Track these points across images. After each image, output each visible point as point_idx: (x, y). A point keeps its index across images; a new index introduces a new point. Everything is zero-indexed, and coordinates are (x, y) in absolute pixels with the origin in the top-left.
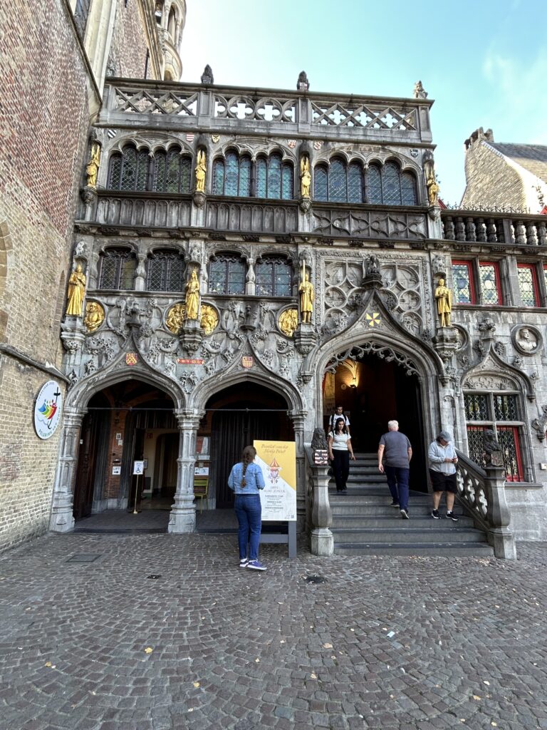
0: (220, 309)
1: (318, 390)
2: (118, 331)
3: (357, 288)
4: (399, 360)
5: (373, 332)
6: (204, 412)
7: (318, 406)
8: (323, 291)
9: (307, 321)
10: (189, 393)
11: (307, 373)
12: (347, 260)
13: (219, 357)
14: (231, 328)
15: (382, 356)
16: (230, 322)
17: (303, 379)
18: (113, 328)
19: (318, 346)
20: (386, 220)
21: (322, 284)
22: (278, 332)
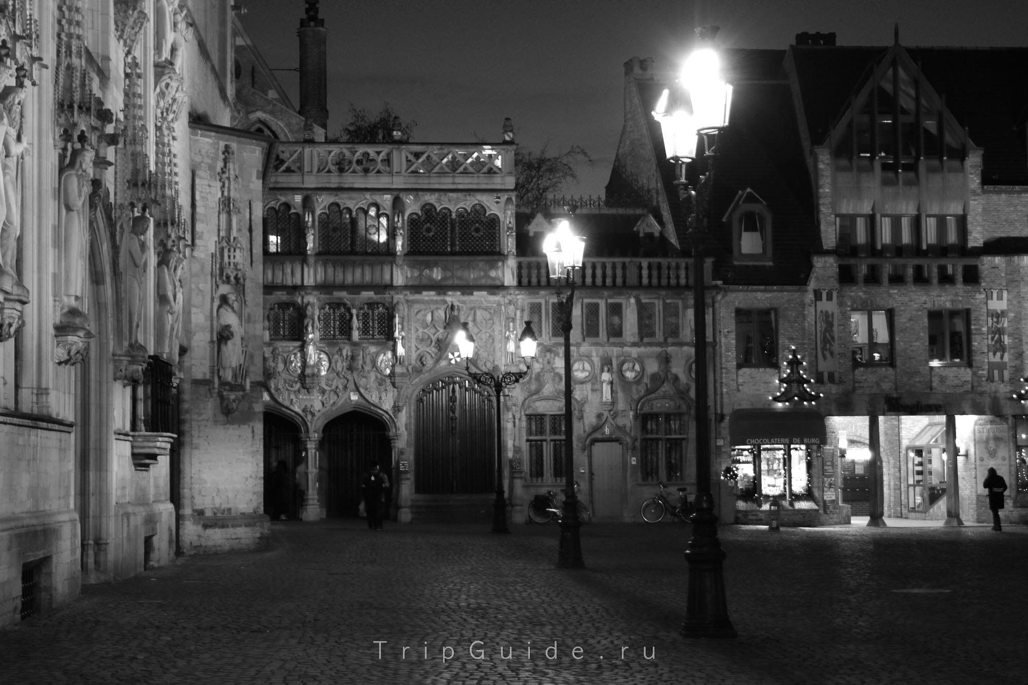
0: (331, 353)
1: (410, 416)
6: (322, 435)
7: (410, 429)
8: (414, 334)
9: (400, 363)
10: (311, 422)
11: (401, 404)
12: (433, 307)
13: (332, 393)
14: (341, 370)
16: (339, 364)
17: (398, 409)
19: (408, 383)
20: (469, 267)
21: (413, 329)
22: (377, 371)
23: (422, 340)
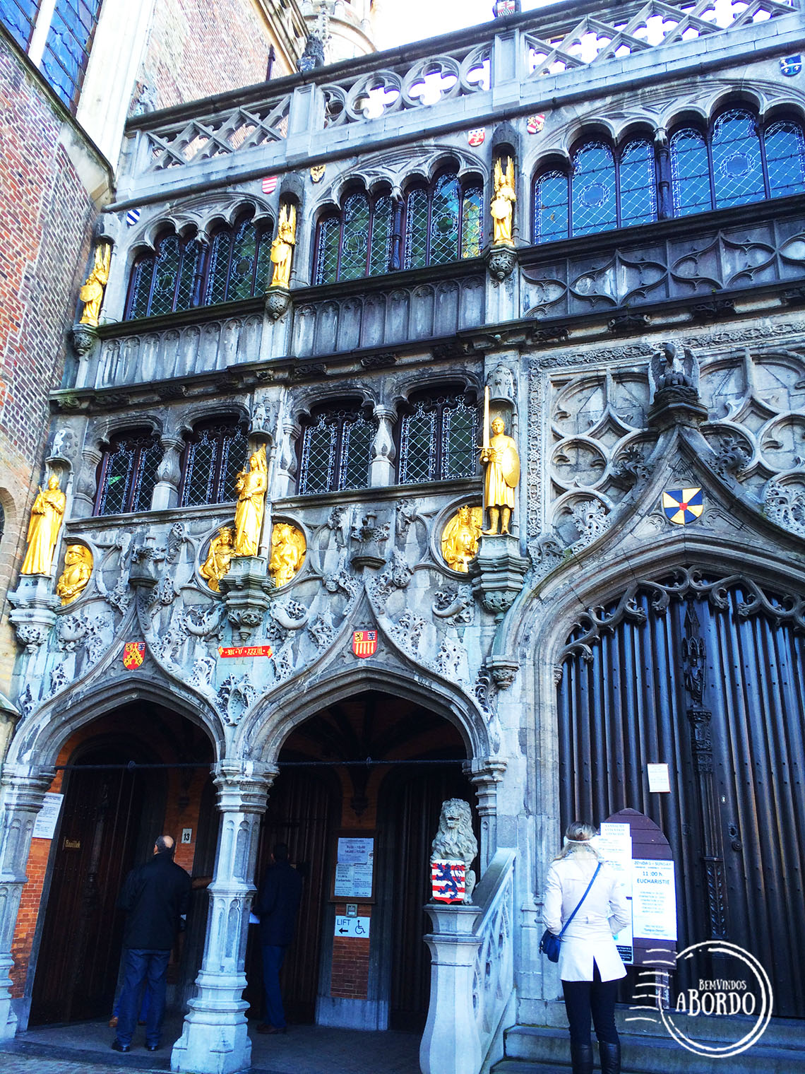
0: (309, 527)
2: (112, 599)
3: (635, 431)
5: (685, 540)
6: (274, 770)
8: (548, 449)
9: (499, 530)
10: (234, 725)
12: (607, 369)
13: (304, 636)
14: (333, 567)
15: (721, 602)
17: (493, 678)
18: (105, 592)
19: (527, 590)
20: (715, 249)
21: (546, 436)
22: (434, 566)
23: (575, 468)
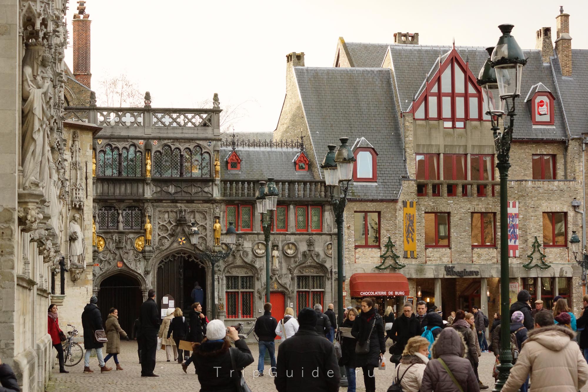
1: (154, 277)
3: (174, 224)
4: (195, 260)
5: (182, 247)
6: (100, 288)
7: (154, 285)
8: (157, 226)
9: (149, 244)
11: (149, 269)
12: (169, 209)
13: (106, 262)
14: (112, 248)
15: (187, 258)
16: (111, 244)
17: (147, 273)
19: (154, 256)
20: (191, 185)
21: (157, 223)
22: (135, 249)
23: (162, 230)
